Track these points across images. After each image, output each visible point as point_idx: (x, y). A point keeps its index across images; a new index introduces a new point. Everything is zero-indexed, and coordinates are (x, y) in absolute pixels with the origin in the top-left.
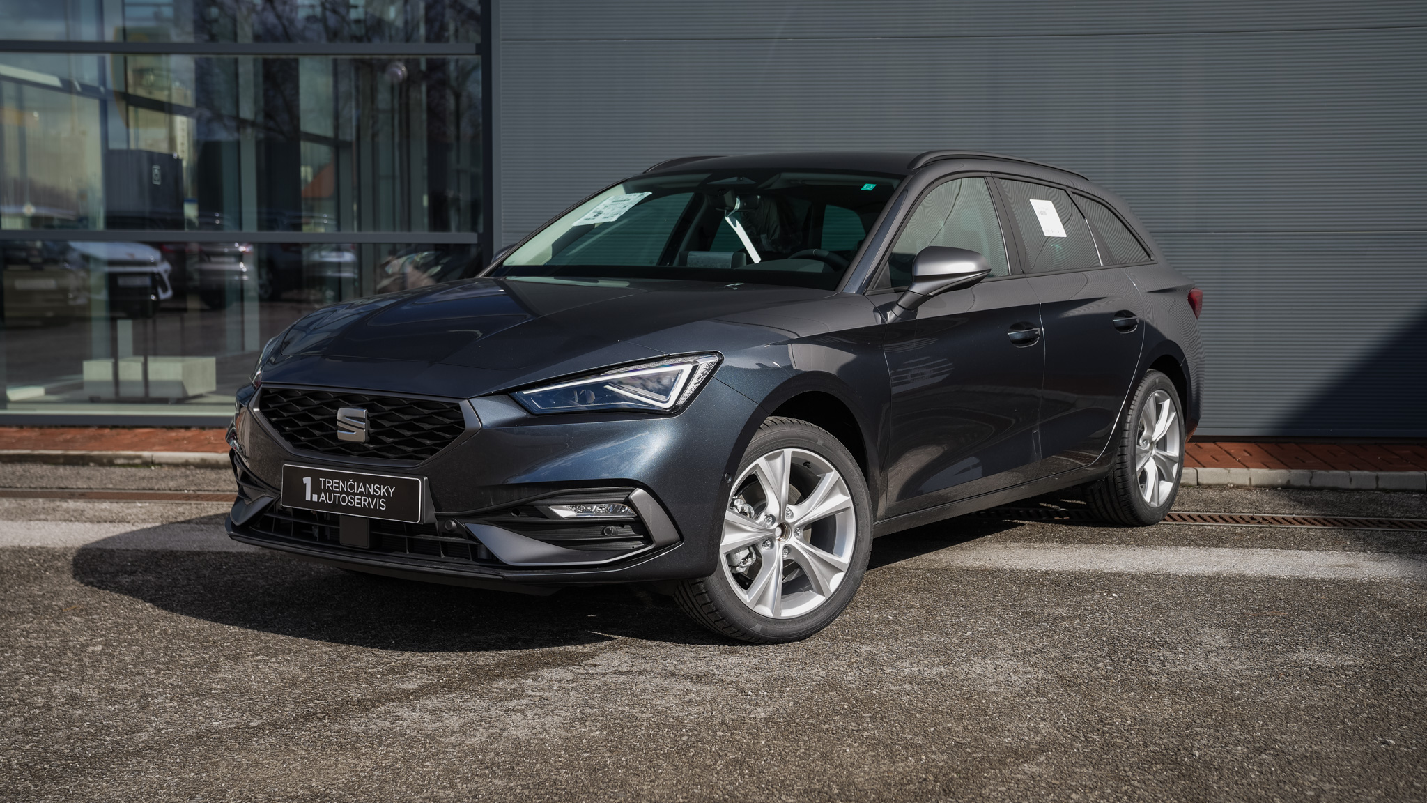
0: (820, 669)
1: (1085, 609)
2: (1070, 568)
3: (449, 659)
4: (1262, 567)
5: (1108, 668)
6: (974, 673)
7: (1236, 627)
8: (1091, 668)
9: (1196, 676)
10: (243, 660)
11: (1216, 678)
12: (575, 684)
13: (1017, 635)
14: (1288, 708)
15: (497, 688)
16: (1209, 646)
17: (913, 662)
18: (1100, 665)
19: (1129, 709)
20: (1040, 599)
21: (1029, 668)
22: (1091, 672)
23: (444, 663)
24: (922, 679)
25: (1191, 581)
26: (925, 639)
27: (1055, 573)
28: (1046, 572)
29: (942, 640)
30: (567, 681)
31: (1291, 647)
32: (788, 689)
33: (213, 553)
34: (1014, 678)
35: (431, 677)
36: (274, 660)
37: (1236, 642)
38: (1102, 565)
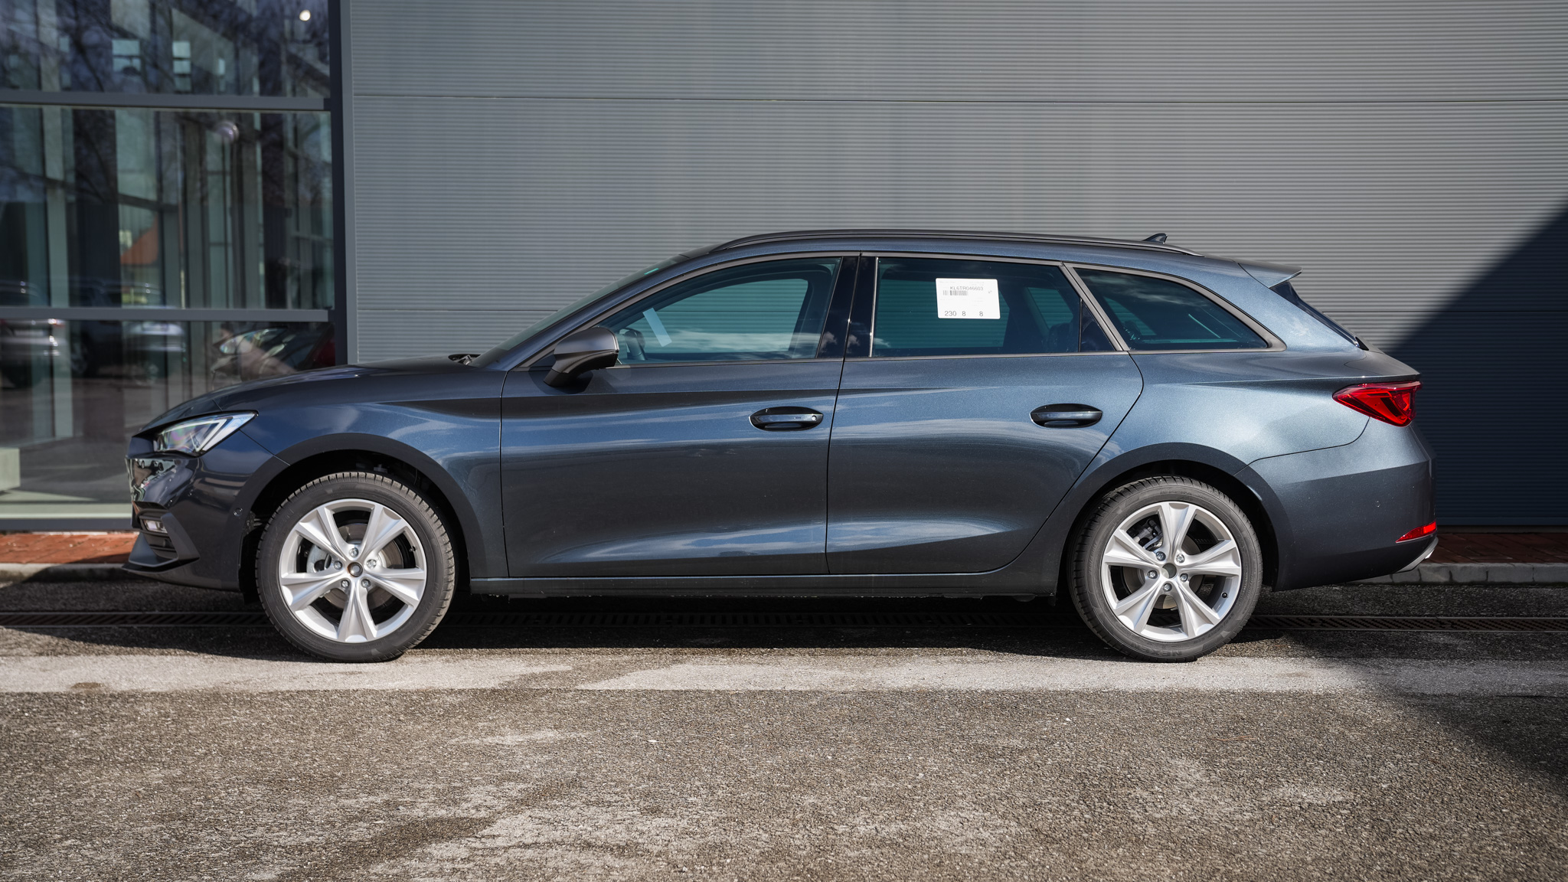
0: (761, 832)
1: (1041, 739)
2: (1011, 686)
3: (313, 835)
4: (1212, 679)
5: (1086, 816)
6: (939, 829)
7: (1207, 756)
8: (1068, 818)
9: (1184, 823)
10: (48, 846)
11: (1206, 825)
12: (471, 864)
13: (974, 775)
14: (1294, 862)
15: (375, 874)
16: (1186, 782)
17: (867, 816)
18: (1076, 813)
19: (1122, 871)
20: (989, 727)
21: (999, 821)
22: (1069, 822)
23: (307, 840)
24: (881, 841)
25: (1141, 696)
26: (873, 784)
27: (996, 693)
28: (987, 692)
29: (893, 785)
30: (462, 859)
31: (1273, 780)
32: (728, 861)
33: (12, 695)
34: (986, 835)
35: (292, 861)
36: (89, 846)
37: (1213, 776)
38: (1045, 682)
